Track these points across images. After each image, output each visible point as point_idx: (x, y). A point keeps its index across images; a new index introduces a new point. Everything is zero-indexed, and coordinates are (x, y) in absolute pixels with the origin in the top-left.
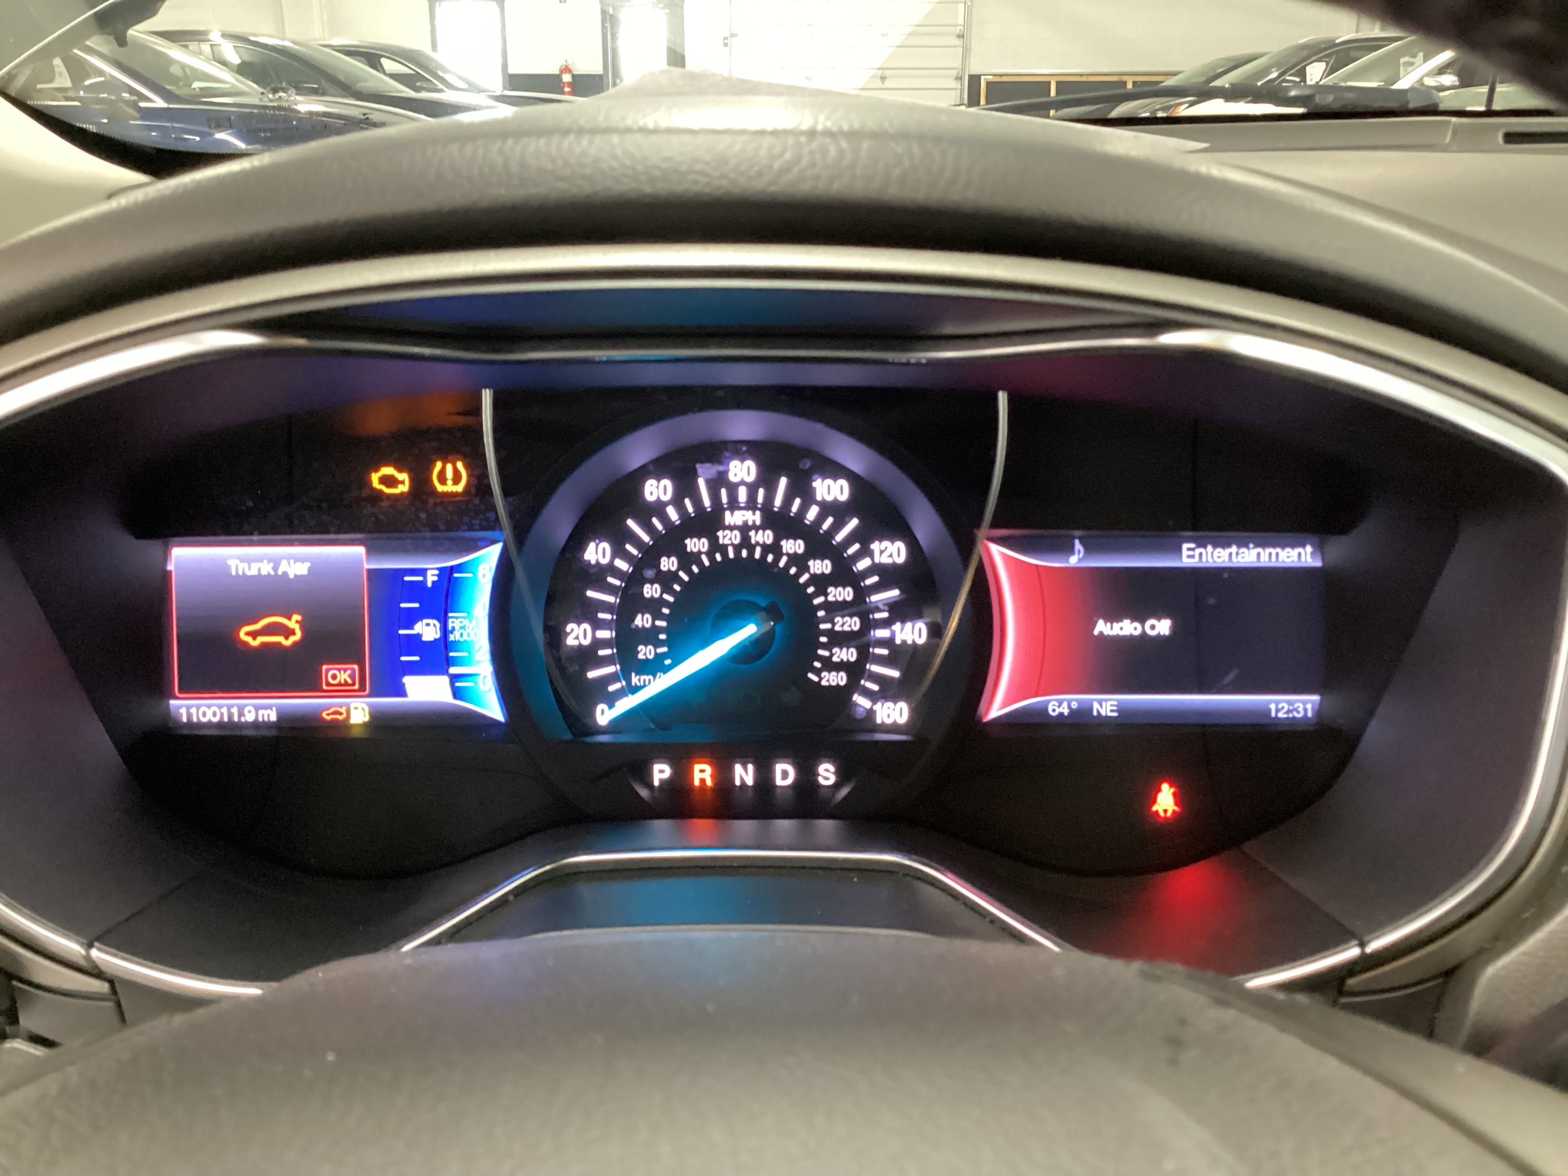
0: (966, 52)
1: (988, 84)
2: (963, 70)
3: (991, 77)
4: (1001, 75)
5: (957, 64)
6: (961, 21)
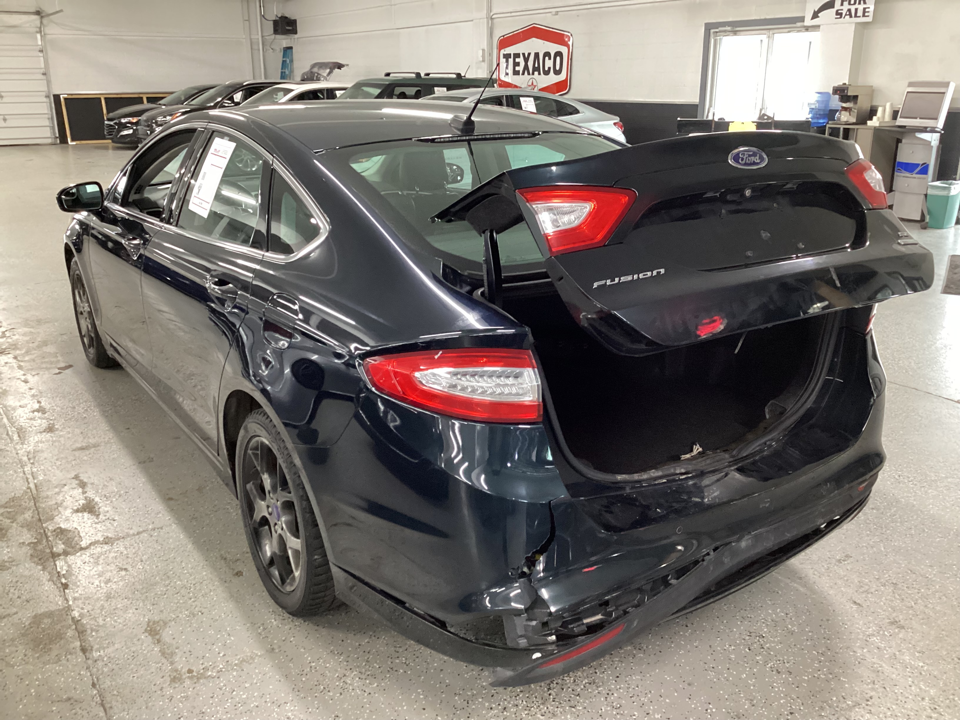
0: (49, 83)
1: (65, 99)
2: (49, 91)
3: (66, 96)
4: (72, 95)
5: (46, 89)
6: (43, 66)
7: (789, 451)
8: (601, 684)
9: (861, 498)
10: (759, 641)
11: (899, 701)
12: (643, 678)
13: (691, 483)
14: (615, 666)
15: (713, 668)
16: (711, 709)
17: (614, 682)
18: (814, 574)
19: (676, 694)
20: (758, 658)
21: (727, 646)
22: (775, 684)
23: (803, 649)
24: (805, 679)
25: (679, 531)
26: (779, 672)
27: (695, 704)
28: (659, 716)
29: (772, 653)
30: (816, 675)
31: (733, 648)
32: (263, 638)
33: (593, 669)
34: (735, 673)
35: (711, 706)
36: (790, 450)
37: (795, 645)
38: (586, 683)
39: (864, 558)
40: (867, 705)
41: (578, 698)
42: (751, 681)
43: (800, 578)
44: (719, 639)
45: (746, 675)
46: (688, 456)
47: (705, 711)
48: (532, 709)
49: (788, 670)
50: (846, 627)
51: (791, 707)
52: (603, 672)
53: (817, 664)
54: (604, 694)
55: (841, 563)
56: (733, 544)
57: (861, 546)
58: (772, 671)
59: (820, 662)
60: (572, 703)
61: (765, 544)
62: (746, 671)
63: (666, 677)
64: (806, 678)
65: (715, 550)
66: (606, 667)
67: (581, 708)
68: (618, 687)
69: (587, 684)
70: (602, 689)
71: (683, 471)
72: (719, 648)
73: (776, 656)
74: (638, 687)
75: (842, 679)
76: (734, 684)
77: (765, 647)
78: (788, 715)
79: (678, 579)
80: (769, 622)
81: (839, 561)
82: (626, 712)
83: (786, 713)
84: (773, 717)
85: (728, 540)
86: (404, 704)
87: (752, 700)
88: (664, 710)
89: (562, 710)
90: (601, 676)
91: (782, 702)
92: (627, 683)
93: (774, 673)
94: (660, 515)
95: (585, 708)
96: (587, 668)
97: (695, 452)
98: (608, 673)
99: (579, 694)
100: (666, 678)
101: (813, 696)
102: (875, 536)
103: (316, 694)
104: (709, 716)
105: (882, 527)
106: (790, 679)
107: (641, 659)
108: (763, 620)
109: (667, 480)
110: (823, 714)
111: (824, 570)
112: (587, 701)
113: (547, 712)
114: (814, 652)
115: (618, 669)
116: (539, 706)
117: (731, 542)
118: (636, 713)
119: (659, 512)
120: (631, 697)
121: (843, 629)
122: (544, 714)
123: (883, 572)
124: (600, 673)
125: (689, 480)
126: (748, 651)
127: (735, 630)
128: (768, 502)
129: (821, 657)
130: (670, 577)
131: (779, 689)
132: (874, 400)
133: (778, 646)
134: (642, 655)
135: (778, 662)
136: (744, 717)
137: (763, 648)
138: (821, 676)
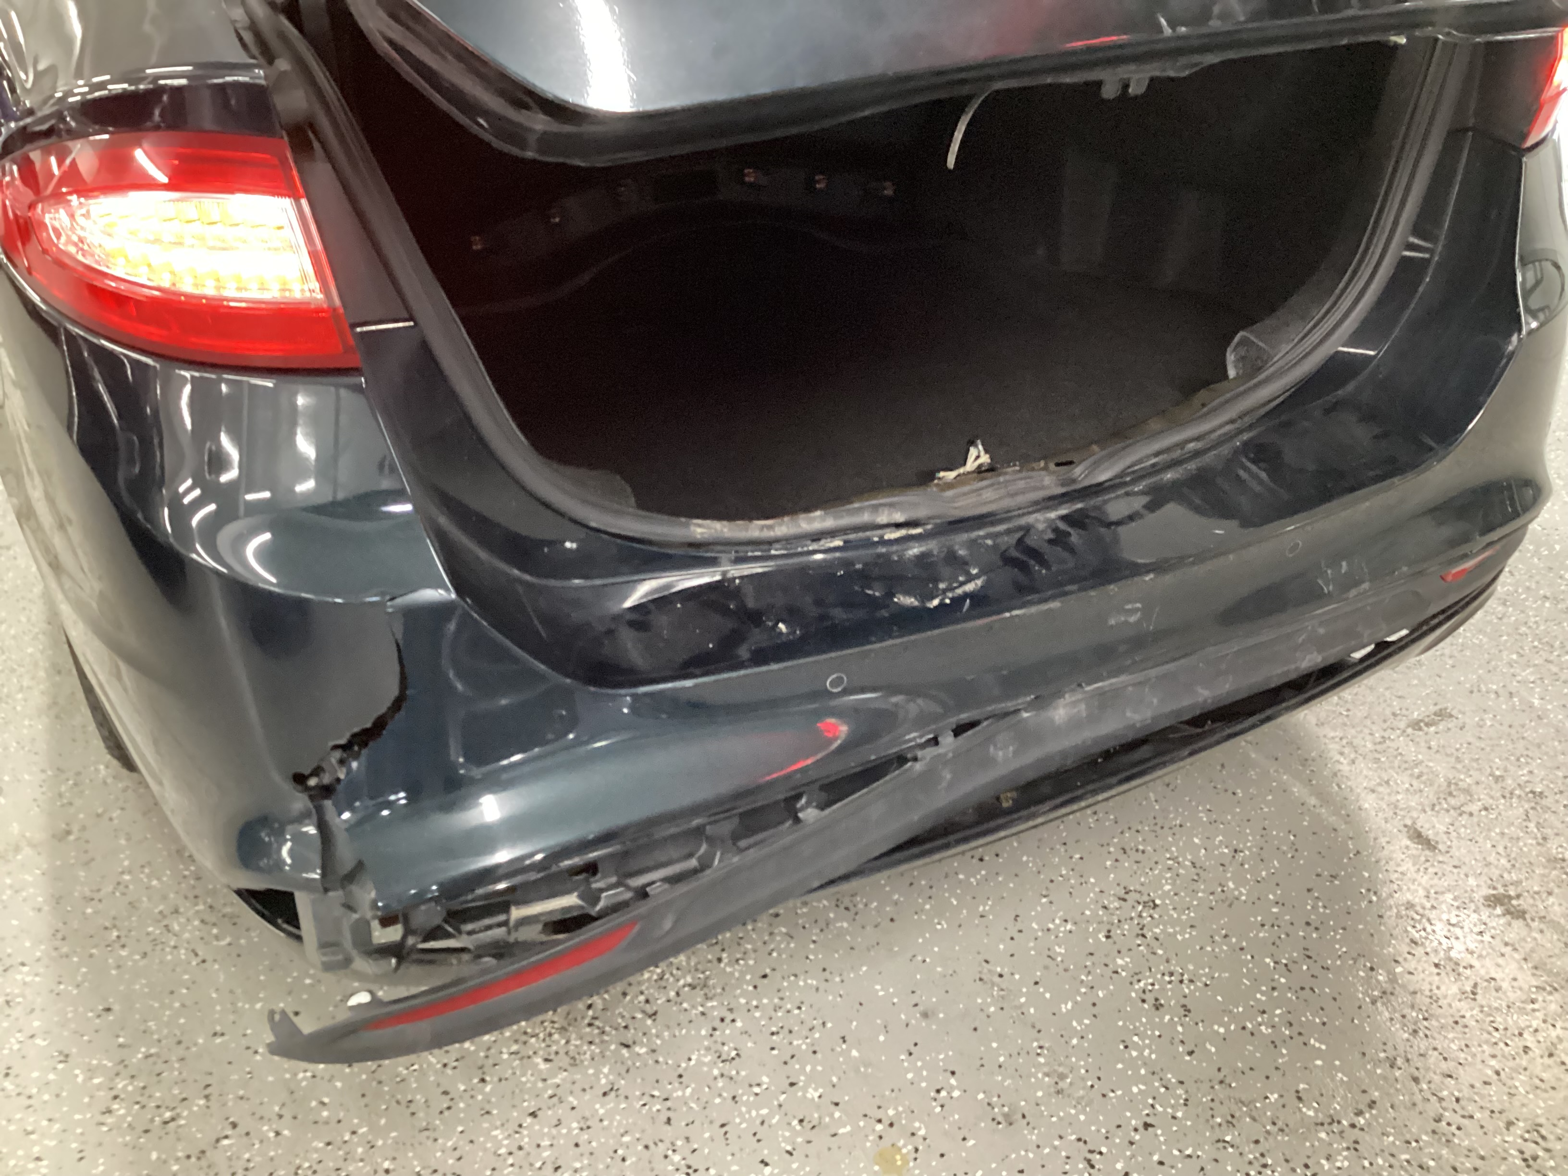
7: (1241, 473)
8: (719, 990)
9: (1467, 591)
10: (1140, 916)
11: (1444, 1123)
12: (823, 986)
13: (914, 550)
14: (772, 946)
15: (1001, 976)
16: (952, 1088)
17: (751, 988)
18: (1342, 754)
19: (882, 1038)
20: (1120, 962)
21: (1057, 921)
22: (1136, 1039)
23: (1242, 949)
24: (1218, 1033)
25: (834, 684)
26: (1158, 1007)
27: (918, 1071)
28: (816, 1095)
29: (1160, 952)
30: (1249, 1025)
31: (1069, 927)
32: (63, 806)
33: (718, 948)
34: (1048, 995)
35: (953, 1081)
36: (1245, 469)
37: (1226, 936)
38: (684, 986)
39: (1482, 720)
40: (1353, 1126)
41: (649, 1022)
42: (1080, 1023)
43: (1305, 761)
44: (1044, 900)
45: (1076, 1003)
46: (951, 475)
47: (933, 1094)
48: (533, 1040)
49: (1184, 1001)
50: (1374, 898)
51: (1153, 1106)
52: (737, 960)
53: (1262, 993)
54: (714, 1018)
55: (1420, 729)
56: (1025, 715)
57: (1484, 689)
58: (1144, 1001)
59: (1274, 989)
60: (629, 1036)
61: (1129, 714)
62: (1079, 993)
63: (878, 987)
64: (1222, 1030)
65: (959, 731)
66: (749, 946)
67: (643, 1050)
68: (755, 1003)
69: (686, 989)
70: (715, 1003)
71: (899, 517)
72: (1035, 926)
73: (1168, 961)
74: (799, 1008)
75: (1312, 1041)
76: (1034, 1027)
77: (1149, 935)
78: (1136, 1130)
79: (822, 807)
80: (1185, 867)
81: (1416, 725)
82: (743, 1073)
83: (1133, 1122)
84: (1098, 1131)
85: (1010, 705)
86: (261, 995)
87: (1062, 1077)
88: (835, 1079)
89: (598, 1051)
90: (728, 969)
91: (1135, 1090)
92: (781, 994)
93: (1146, 1006)
94: (784, 639)
95: (654, 1051)
96: (705, 947)
97: (971, 465)
98: (746, 965)
99: (655, 1014)
100: (877, 991)
101: (1221, 1082)
102: (1529, 666)
103: (94, 951)
104: (938, 1109)
105: (1552, 646)
106: (1180, 1029)
107: (841, 933)
108: (1170, 862)
109: (845, 542)
110: (1228, 1138)
111: (1369, 745)
112: (666, 1034)
113: (562, 1052)
114: (1268, 960)
115: (775, 954)
116: (550, 1035)
117: (1017, 711)
118: (765, 1079)
119: (781, 633)
120: (773, 1034)
121: (1363, 905)
122: (552, 1057)
123: (1518, 760)
124: (729, 964)
125: (911, 544)
126: (1104, 939)
127: (1092, 880)
128: (1137, 610)
129: (1281, 976)
130: (803, 801)
131: (1141, 1053)
132: (1520, 340)
133: (1182, 933)
134: (845, 925)
135: (1167, 978)
136: (1025, 1122)
137: (1143, 936)
138: (1263, 1028)
